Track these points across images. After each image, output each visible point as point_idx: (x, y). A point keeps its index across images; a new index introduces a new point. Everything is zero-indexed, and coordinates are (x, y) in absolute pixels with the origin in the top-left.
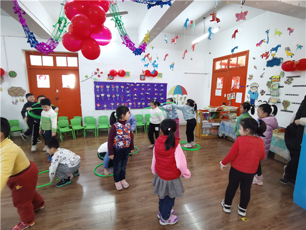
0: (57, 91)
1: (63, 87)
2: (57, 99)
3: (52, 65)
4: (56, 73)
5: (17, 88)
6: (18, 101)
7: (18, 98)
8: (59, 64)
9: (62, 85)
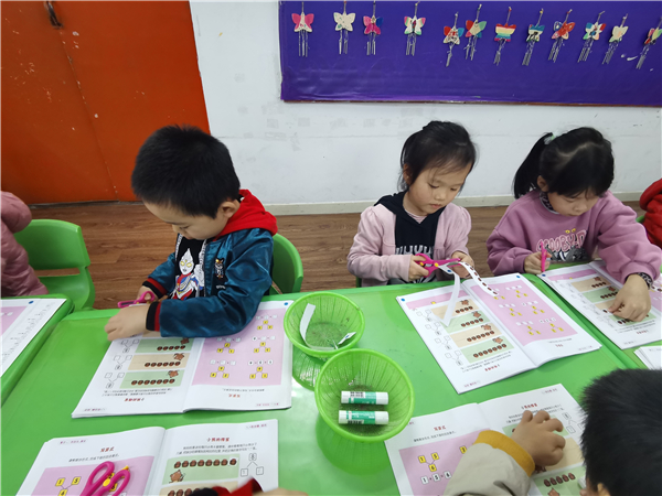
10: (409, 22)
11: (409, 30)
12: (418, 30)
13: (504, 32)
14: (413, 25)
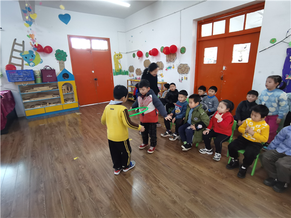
0: (224, 68)
1: (233, 62)
2: (222, 79)
3: (223, 32)
4: (226, 42)
5: (184, 65)
6: (183, 78)
7: (184, 76)
8: (232, 30)
9: (231, 59)
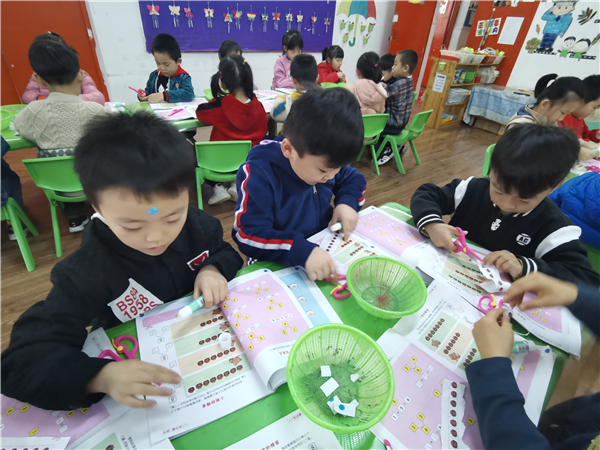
10: (206, 11)
11: (207, 15)
12: (212, 15)
13: (251, 16)
14: (209, 13)
